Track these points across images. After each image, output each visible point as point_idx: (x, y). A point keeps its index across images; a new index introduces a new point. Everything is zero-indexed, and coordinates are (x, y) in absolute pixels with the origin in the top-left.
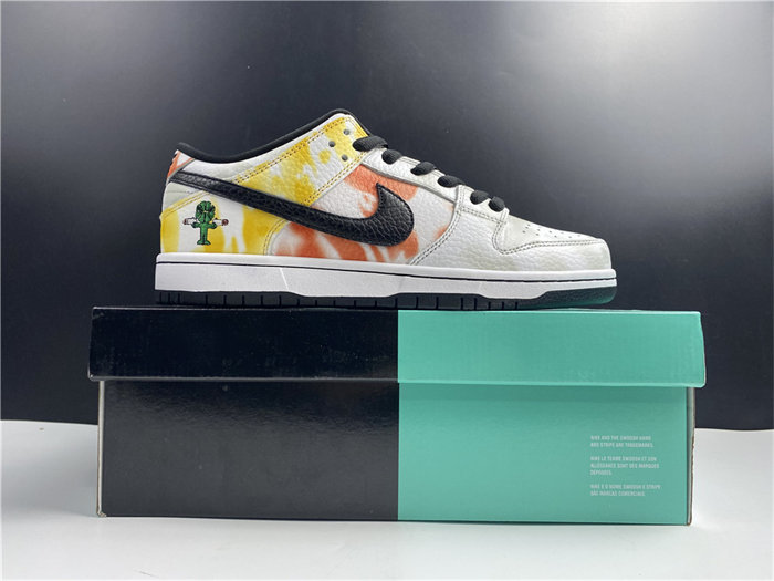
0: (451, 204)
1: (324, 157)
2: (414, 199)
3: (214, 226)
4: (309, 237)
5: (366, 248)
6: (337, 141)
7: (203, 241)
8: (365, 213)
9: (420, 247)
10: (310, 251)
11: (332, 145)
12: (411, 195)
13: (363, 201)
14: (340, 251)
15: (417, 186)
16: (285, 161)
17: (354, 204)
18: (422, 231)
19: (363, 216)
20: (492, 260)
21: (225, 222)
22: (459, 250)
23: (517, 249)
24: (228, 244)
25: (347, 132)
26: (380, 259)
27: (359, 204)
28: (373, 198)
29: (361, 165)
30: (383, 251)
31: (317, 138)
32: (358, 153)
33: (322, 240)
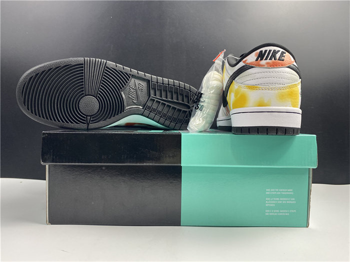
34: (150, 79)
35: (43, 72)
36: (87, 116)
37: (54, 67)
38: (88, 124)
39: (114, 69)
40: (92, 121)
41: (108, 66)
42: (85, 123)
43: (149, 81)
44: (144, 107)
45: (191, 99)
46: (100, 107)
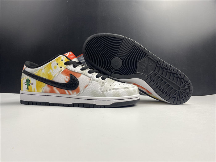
0: (90, 78)
1: (55, 67)
2: (80, 77)
3: (30, 85)
4: (52, 88)
5: (66, 91)
6: (59, 63)
7: (28, 88)
8: (66, 82)
9: (80, 91)
10: (52, 92)
11: (58, 64)
12: (79, 76)
13: (66, 78)
14: (60, 92)
15: (81, 74)
16: (45, 69)
17: (63, 79)
18: (81, 86)
19: (65, 82)
20: (99, 94)
21: (32, 84)
22: (90, 92)
23: (107, 91)
24: (33, 90)
25: (62, 60)
26: (70, 94)
27: (65, 79)
28: (68, 77)
29: (66, 68)
30: (70, 91)
31: (53, 62)
32: (65, 65)
33: (55, 89)
34: (159, 61)
35: (101, 37)
36: (113, 68)
37: (107, 36)
38: (112, 73)
39: (139, 48)
40: (114, 72)
41: (136, 45)
42: (110, 72)
43: (158, 62)
44: (148, 76)
45: (183, 84)
46: (122, 66)
